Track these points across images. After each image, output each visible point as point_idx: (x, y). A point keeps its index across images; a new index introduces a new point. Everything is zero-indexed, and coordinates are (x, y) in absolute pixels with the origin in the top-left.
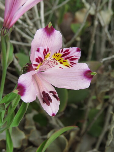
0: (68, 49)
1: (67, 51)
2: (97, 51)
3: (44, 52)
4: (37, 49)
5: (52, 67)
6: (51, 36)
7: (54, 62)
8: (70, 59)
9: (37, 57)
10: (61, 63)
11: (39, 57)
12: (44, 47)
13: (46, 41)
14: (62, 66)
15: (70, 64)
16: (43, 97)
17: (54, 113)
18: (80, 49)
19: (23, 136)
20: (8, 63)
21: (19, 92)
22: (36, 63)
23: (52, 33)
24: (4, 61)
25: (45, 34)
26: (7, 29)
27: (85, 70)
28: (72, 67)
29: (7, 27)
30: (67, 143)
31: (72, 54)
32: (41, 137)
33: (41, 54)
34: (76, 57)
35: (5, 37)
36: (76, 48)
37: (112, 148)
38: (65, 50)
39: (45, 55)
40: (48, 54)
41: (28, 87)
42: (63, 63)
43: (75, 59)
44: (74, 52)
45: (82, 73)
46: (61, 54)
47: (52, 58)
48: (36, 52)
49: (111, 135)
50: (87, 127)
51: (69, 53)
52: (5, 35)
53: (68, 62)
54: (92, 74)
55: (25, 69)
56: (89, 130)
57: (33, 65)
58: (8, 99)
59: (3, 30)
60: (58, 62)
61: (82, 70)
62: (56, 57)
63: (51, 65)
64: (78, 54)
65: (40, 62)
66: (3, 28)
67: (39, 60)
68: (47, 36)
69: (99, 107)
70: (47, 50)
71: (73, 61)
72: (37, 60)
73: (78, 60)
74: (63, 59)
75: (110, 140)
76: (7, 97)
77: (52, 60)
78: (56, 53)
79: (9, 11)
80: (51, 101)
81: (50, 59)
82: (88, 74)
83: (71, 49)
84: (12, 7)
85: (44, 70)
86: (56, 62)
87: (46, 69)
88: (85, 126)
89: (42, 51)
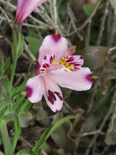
0: (72, 56)
1: (71, 58)
2: (109, 30)
3: (50, 59)
4: (44, 57)
5: (58, 69)
6: (58, 43)
7: (59, 65)
8: (74, 64)
9: (44, 64)
10: (66, 67)
11: (46, 64)
12: (51, 55)
13: (53, 47)
14: (66, 69)
15: (74, 68)
16: (48, 96)
17: (58, 109)
18: (83, 57)
19: (31, 117)
20: (18, 54)
21: (26, 93)
22: (43, 68)
23: (59, 40)
24: (15, 53)
25: (53, 40)
26: (18, 24)
27: (87, 74)
28: (76, 71)
29: (19, 22)
30: (71, 126)
31: (75, 61)
32: (47, 117)
33: (48, 61)
34: (79, 63)
35: (16, 32)
36: (80, 56)
37: (112, 135)
38: (69, 57)
39: (51, 61)
40: (54, 60)
41: (35, 88)
42: (68, 66)
43: (78, 65)
44: (78, 60)
45: (84, 76)
46: (67, 60)
47: (58, 62)
48: (43, 60)
49: (112, 124)
50: (93, 108)
51: (73, 60)
52: (17, 30)
53: (72, 67)
54: (93, 78)
55: (34, 66)
56: (94, 111)
57: (40, 70)
58: (17, 91)
59: (15, 25)
60: (64, 66)
61: (85, 74)
62: (62, 62)
63: (57, 67)
64: (81, 61)
65: (47, 67)
66: (15, 23)
67: (46, 66)
68: (55, 42)
69: (104, 93)
70: (53, 57)
71: (77, 67)
72: (44, 66)
73: (81, 66)
74: (67, 64)
75: (110, 129)
76: (16, 89)
77: (58, 64)
78: (62, 59)
79: (21, 6)
80: (55, 99)
81: (56, 63)
82: (90, 77)
83: (75, 57)
84: (24, 4)
85: (51, 70)
86: (61, 65)
87: (52, 70)
88: (91, 106)
89: (48, 58)
